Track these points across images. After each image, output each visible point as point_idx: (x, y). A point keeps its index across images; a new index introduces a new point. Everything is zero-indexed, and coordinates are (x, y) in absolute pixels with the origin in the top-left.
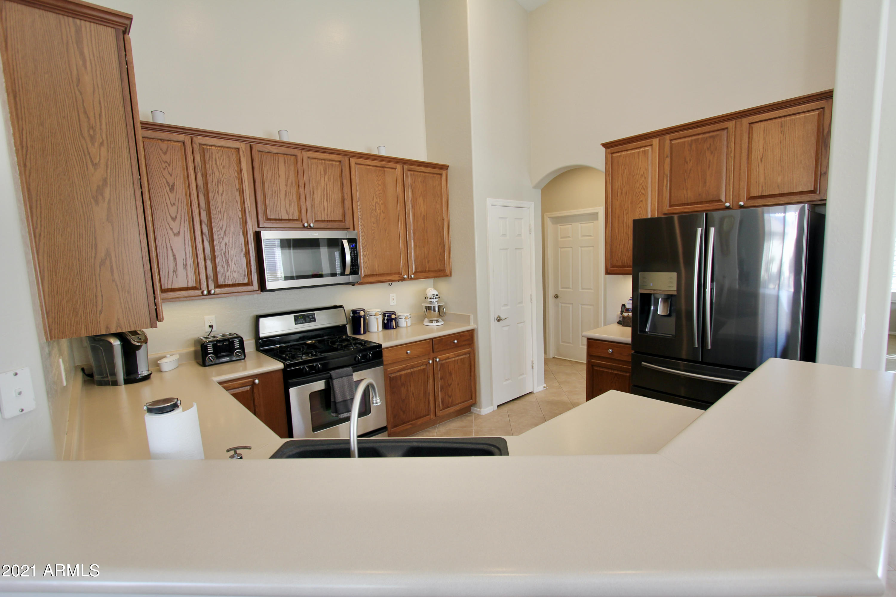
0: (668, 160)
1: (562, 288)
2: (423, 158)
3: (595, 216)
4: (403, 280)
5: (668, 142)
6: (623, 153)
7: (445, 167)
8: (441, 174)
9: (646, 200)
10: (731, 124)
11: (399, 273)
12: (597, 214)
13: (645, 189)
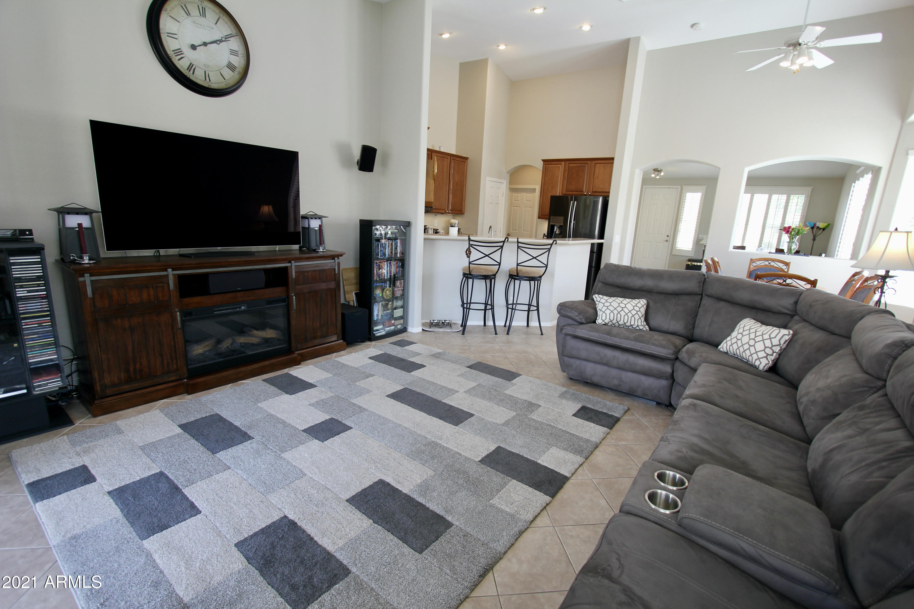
0: (567, 172)
1: (512, 230)
2: (454, 152)
3: (534, 190)
4: (446, 213)
5: (567, 165)
6: (550, 166)
7: (467, 159)
8: (465, 162)
9: (557, 187)
10: (589, 162)
11: (445, 210)
12: (535, 189)
13: (558, 183)
